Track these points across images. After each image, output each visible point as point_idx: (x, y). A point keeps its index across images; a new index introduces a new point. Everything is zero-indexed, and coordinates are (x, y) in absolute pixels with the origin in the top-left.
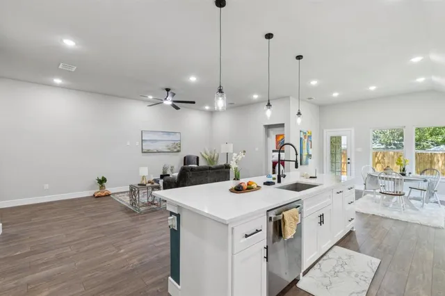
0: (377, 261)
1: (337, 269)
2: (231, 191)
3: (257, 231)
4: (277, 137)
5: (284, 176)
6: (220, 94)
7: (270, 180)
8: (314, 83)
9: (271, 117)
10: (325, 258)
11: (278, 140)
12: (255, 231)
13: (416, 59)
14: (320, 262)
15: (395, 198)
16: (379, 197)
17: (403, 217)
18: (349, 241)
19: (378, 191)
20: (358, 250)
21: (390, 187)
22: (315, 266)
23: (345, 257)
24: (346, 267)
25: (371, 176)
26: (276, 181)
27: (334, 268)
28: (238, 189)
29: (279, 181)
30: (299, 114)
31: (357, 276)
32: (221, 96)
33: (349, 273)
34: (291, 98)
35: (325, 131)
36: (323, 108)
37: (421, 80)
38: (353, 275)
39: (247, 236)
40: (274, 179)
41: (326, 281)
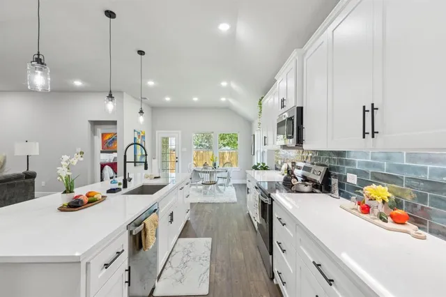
0: (209, 240)
1: (185, 259)
2: (62, 209)
3: (119, 253)
4: (103, 135)
5: (130, 180)
6: (38, 66)
7: (115, 186)
8: (151, 83)
9: (113, 112)
10: (173, 253)
11: (105, 139)
12: (115, 255)
13: (224, 84)
14: (169, 260)
15: (210, 186)
16: (201, 187)
17: (217, 200)
18: (187, 230)
19: (201, 182)
20: (195, 236)
21: (206, 178)
22: (167, 266)
23: (189, 246)
24: (190, 255)
25: (195, 171)
26: (121, 186)
27: (182, 260)
28: (75, 205)
29: (125, 186)
30: (141, 112)
31: (200, 259)
32: (41, 69)
33: (194, 259)
34: (125, 93)
35: (157, 132)
36: (155, 110)
37: (223, 99)
38: (197, 259)
39: (107, 266)
40: (120, 184)
41: (179, 276)
